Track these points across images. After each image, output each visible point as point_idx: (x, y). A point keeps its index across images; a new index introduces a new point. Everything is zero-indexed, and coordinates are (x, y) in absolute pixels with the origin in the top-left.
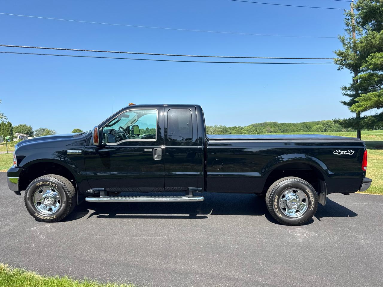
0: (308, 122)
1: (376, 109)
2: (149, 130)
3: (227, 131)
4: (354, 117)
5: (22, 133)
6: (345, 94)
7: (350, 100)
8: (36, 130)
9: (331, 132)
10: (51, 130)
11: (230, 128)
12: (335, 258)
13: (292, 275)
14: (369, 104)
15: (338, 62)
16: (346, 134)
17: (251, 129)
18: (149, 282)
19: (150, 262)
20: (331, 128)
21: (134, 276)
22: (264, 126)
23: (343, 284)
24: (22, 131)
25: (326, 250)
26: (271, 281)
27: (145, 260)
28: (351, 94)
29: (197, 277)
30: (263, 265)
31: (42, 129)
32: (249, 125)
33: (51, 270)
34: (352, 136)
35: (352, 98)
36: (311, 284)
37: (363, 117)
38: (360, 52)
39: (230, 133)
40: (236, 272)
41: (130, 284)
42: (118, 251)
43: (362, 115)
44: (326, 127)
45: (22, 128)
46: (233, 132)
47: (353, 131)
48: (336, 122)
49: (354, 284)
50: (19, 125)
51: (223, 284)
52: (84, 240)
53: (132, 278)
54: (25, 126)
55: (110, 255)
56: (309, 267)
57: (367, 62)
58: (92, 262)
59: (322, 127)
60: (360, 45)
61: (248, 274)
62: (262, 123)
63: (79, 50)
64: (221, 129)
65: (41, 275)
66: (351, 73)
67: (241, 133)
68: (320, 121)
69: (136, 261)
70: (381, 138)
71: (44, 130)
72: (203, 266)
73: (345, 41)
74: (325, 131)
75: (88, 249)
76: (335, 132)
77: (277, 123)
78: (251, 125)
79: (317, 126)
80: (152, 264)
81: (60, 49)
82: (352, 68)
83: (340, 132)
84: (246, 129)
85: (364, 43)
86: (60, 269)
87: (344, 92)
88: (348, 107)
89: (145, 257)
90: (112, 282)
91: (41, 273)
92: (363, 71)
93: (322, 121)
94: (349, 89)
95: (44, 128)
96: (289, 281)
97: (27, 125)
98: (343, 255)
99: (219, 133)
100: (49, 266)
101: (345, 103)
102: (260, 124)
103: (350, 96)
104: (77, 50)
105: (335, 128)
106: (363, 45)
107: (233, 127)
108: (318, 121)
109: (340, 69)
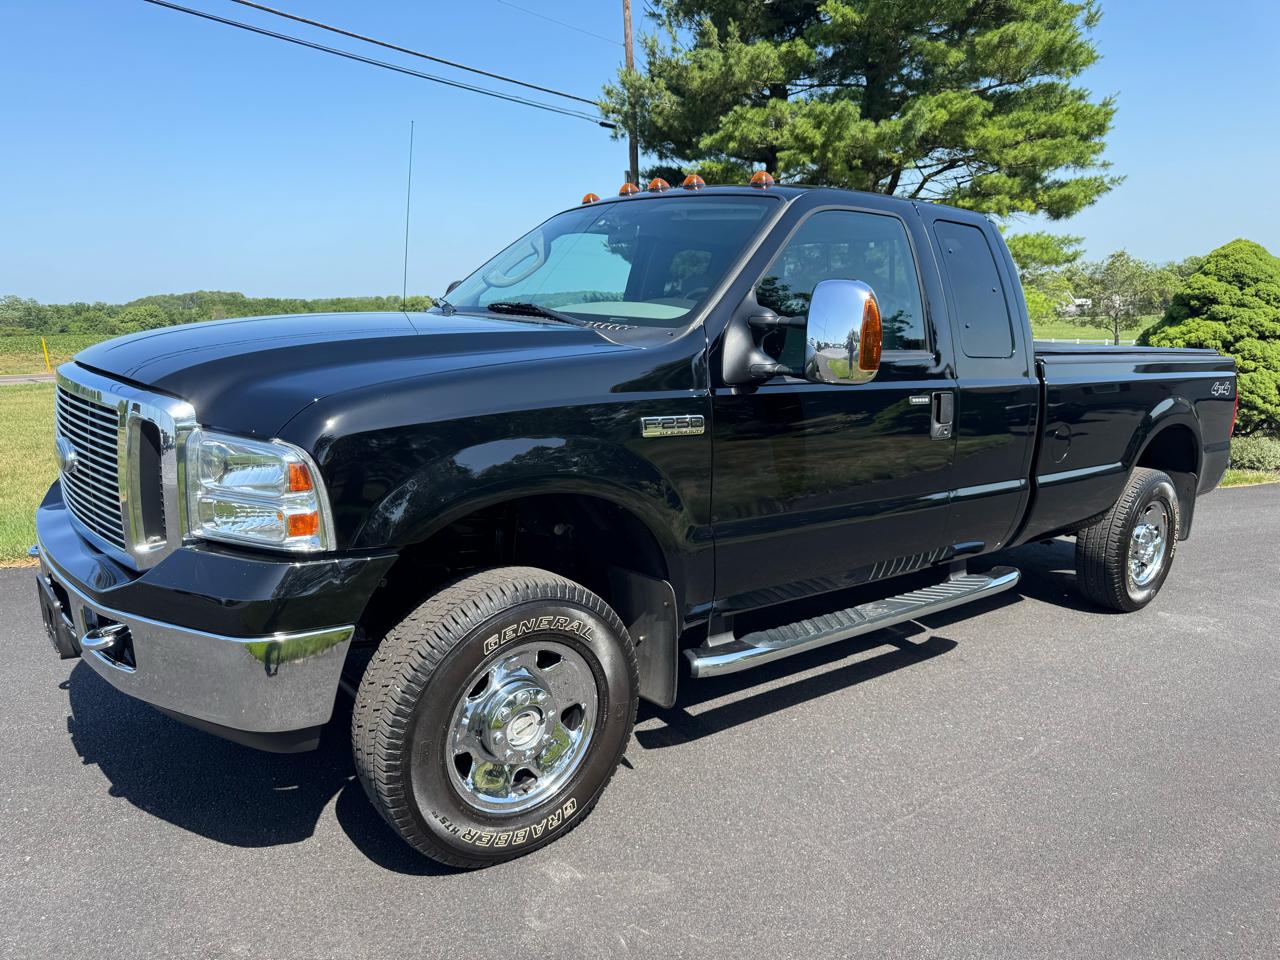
3: (46, 323)
11: (58, 310)
17: (151, 316)
22: (197, 306)
39: (62, 331)
46: (73, 327)
62: (185, 295)
64: (17, 314)
67: (113, 333)
77: (242, 296)
84: (130, 316)
99: (9, 329)
102: (179, 298)
107: (71, 306)
109: (616, 137)
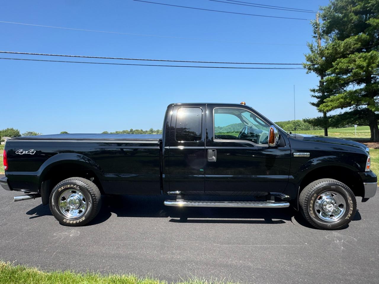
0: (280, 122)
1: (340, 109)
2: (133, 131)
4: (321, 116)
5: (10, 136)
6: (313, 96)
7: (318, 101)
8: (23, 133)
9: (300, 130)
10: (39, 133)
12: (315, 242)
13: (280, 259)
14: (335, 104)
15: (307, 67)
16: (313, 132)
17: (229, 129)
18: (149, 272)
19: (148, 254)
20: (300, 127)
21: (134, 267)
22: (240, 126)
23: (325, 265)
24: (9, 134)
25: (307, 235)
26: (262, 265)
27: (143, 251)
28: (318, 96)
29: (193, 265)
30: (252, 251)
31: (29, 133)
32: (227, 125)
33: (52, 265)
34: (319, 133)
35: (319, 100)
36: (297, 266)
37: (329, 116)
38: (326, 58)
40: (229, 259)
41: (131, 274)
42: (116, 244)
43: (328, 114)
44: (296, 126)
45: (9, 131)
47: (320, 129)
48: (305, 121)
49: (335, 264)
50: (7, 129)
51: (218, 270)
52: (82, 235)
53: (132, 269)
54: (12, 129)
55: (109, 249)
56: (294, 251)
57: (332, 67)
58: (92, 256)
59: (293, 126)
60: (327, 51)
61: (240, 260)
62: (239, 124)
63: (67, 56)
65: (43, 270)
66: (318, 76)
68: (290, 121)
69: (134, 253)
70: (345, 135)
71: (31, 133)
72: (198, 255)
73: (313, 48)
74: (295, 130)
75: (87, 244)
76: (304, 130)
78: (229, 125)
79: (288, 125)
80: (150, 255)
81: (49, 55)
82: (319, 72)
83: (308, 131)
84: (225, 129)
85: (330, 50)
86: (61, 264)
87: (313, 93)
88: (316, 107)
89: (142, 249)
90: (114, 274)
91: (42, 268)
92: (329, 75)
93: (292, 121)
94: (317, 91)
95: (31, 131)
96: (277, 264)
97: (14, 129)
98: (322, 239)
100: (50, 262)
101: (313, 104)
103: (318, 97)
104: (65, 55)
105: (304, 127)
106: (329, 52)
108: (288, 121)
109: (308, 73)
